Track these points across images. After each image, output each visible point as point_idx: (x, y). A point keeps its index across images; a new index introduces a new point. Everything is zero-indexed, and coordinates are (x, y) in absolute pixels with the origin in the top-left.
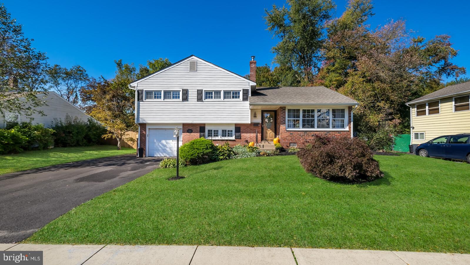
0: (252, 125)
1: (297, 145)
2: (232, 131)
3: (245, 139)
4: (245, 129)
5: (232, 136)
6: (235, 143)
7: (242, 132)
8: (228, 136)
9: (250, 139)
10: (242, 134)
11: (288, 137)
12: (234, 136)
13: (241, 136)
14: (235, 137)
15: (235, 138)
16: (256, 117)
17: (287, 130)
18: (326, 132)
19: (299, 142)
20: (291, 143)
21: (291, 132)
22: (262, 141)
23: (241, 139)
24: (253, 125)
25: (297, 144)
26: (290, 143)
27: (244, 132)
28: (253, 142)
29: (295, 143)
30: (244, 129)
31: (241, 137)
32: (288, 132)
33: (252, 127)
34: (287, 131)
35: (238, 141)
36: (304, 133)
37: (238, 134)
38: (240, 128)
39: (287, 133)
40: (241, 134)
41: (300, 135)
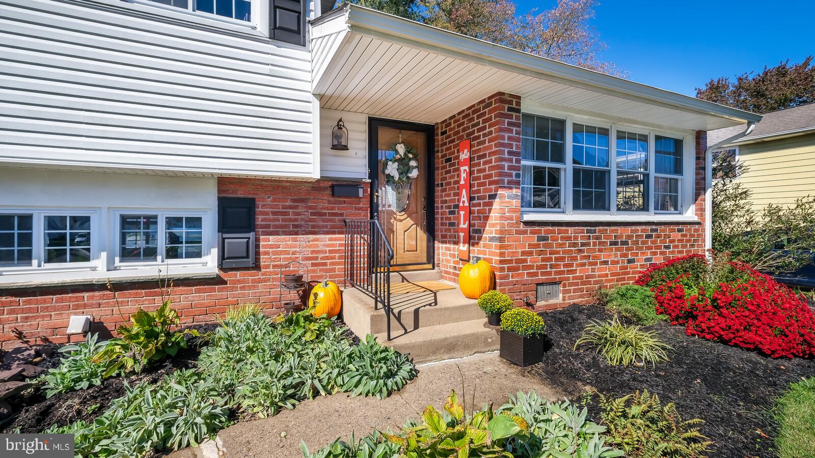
0: (325, 189)
1: (565, 292)
2: (195, 222)
3: (287, 266)
4: (286, 214)
5: (198, 255)
6: (217, 292)
7: (268, 226)
8: (172, 253)
9: (313, 265)
10: (268, 242)
11: (530, 253)
12: (215, 252)
13: (257, 253)
14: (222, 257)
15: (221, 267)
16: (345, 148)
17: (527, 217)
18: (649, 228)
19: (568, 279)
20: (542, 284)
21: (543, 229)
22: (370, 273)
23: (257, 267)
24: (329, 192)
25: (564, 286)
26: (537, 284)
27: (276, 226)
28: (332, 286)
29: (555, 283)
30: (274, 213)
31: (257, 260)
32: (529, 229)
33: (324, 202)
34: (527, 223)
35: (239, 281)
36: (588, 231)
37: (236, 241)
38: (250, 205)
39: (525, 232)
40: (257, 240)
41: (575, 245)
